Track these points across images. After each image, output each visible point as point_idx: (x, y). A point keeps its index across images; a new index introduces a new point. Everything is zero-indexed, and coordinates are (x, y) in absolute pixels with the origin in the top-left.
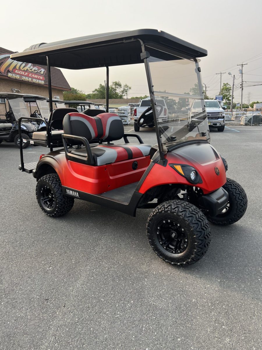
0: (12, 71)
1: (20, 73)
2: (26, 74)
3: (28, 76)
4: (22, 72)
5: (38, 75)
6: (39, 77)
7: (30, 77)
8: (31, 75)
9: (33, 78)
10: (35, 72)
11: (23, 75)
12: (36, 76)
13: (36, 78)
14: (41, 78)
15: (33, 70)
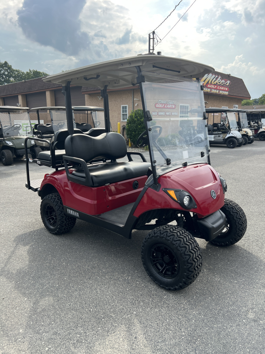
0: (206, 86)
1: (211, 87)
2: (215, 87)
3: (216, 89)
4: (212, 86)
5: (224, 87)
6: (225, 88)
7: (218, 89)
8: (219, 88)
9: (220, 90)
10: (222, 84)
11: (213, 88)
12: (223, 88)
13: (222, 90)
14: (227, 89)
15: (221, 83)
